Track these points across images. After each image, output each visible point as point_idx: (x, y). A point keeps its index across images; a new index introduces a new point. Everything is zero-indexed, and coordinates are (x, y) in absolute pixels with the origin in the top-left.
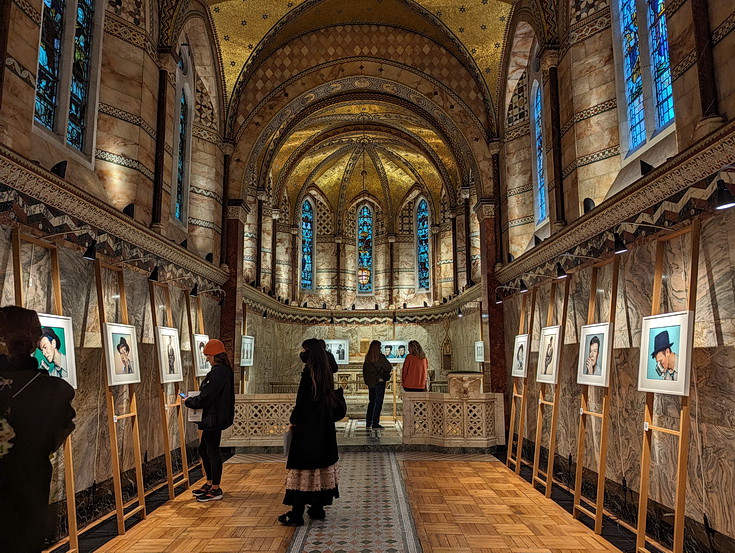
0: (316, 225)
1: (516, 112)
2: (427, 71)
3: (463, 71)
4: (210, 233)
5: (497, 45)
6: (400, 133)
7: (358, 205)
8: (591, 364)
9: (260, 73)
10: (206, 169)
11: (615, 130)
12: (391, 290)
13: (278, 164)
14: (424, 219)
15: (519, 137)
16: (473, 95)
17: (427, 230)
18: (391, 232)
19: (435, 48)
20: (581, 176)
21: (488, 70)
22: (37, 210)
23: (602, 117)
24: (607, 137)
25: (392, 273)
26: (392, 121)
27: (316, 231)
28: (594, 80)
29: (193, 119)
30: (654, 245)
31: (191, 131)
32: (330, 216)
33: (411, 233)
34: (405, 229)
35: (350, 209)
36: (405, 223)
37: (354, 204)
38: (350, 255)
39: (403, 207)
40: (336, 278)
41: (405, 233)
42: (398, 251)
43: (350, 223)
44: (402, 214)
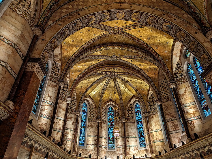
0: (88, 113)
12: (125, 147)
14: (139, 112)
17: (141, 116)
18: (123, 117)
25: (125, 138)
32: (95, 109)
33: (133, 118)
34: (130, 116)
35: (104, 107)
36: (130, 114)
37: (106, 105)
38: (104, 129)
39: (128, 106)
40: (97, 140)
41: (130, 118)
42: (127, 126)
43: (104, 114)
44: (128, 110)
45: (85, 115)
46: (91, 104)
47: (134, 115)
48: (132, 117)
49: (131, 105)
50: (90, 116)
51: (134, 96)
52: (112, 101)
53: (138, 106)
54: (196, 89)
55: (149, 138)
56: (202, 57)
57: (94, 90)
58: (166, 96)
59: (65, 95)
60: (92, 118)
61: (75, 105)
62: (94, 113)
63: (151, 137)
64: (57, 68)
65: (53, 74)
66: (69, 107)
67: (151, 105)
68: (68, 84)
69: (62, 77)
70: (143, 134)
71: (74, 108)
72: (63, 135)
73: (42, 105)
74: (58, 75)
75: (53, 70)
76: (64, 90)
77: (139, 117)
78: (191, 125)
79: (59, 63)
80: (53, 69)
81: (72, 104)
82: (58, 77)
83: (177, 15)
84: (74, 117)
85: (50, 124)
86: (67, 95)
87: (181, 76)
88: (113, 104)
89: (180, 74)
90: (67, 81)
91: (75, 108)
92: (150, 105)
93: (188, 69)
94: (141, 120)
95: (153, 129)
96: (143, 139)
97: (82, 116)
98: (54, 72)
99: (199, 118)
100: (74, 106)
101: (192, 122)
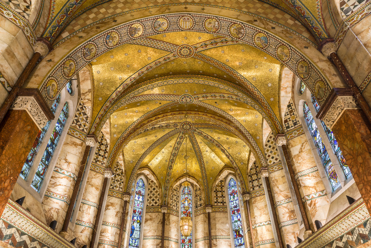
0: (147, 198)
14: (234, 193)
18: (208, 204)
25: (210, 241)
27: (146, 203)
32: (158, 190)
33: (225, 204)
34: (219, 201)
35: (174, 186)
36: (219, 197)
37: (178, 183)
38: (174, 225)
39: (217, 183)
40: (160, 245)
41: (219, 204)
42: (214, 219)
43: (175, 198)
44: (216, 190)
45: (141, 200)
46: (152, 181)
47: (226, 200)
48: (223, 203)
49: (221, 181)
50: (150, 203)
51: (226, 167)
52: (190, 176)
53: (232, 183)
54: (318, 145)
55: (251, 238)
56: (316, 86)
57: (156, 157)
58: (276, 162)
59: (100, 163)
60: (153, 205)
61: (123, 182)
62: (156, 197)
63: (254, 235)
64: (85, 114)
65: (76, 124)
66: (111, 185)
67: (254, 180)
68: (107, 144)
69: (93, 130)
70: (241, 232)
71: (119, 187)
72: (94, 234)
73: (52, 177)
74: (85, 126)
75: (76, 118)
76: (100, 153)
77: (234, 202)
78: (312, 207)
79: (89, 106)
80: (76, 116)
81: (117, 180)
82: (85, 130)
83: (276, 20)
84: (119, 203)
85: (66, 210)
86: (104, 163)
87: (295, 124)
88: (191, 180)
89: (293, 121)
90: (106, 140)
91: (121, 188)
92: (252, 179)
93: (305, 113)
94: (238, 208)
95: (257, 222)
96: (241, 241)
97: (136, 202)
98: (77, 121)
99: (324, 193)
100: (120, 184)
101: (312, 202)
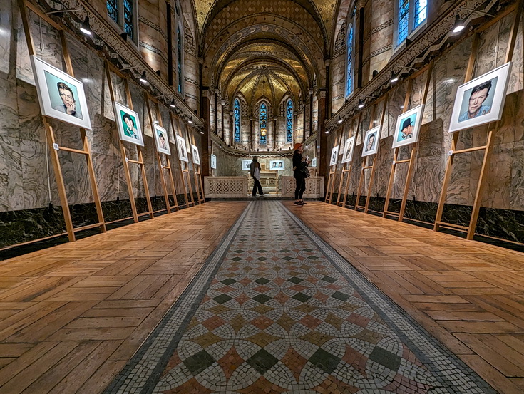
0: (241, 111)
1: (339, 42)
2: (297, 22)
3: (314, 22)
4: (195, 101)
5: (332, 6)
6: (281, 63)
7: (260, 103)
8: (369, 146)
9: (215, 20)
10: (191, 69)
11: (391, 36)
12: (275, 142)
13: (223, 78)
14: (290, 109)
15: (340, 55)
16: (318, 35)
17: (291, 114)
18: (275, 115)
19: (301, 9)
20: (371, 62)
21: (327, 21)
22: (116, 57)
23: (386, 30)
24: (387, 40)
25: (275, 135)
26: (277, 56)
27: (241, 115)
28: (384, 9)
29: (183, 42)
30: (407, 83)
31: (183, 48)
32: (247, 107)
35: (256, 104)
36: (281, 112)
37: (258, 102)
38: (256, 126)
39: (281, 103)
40: (250, 137)
41: (281, 116)
42: (278, 124)
43: (257, 111)
44: (280, 107)
45: (238, 113)
46: (243, 101)
47: (286, 113)
48: (284, 115)
49: (284, 102)
51: (287, 93)
53: (290, 103)
55: (294, 134)
57: (245, 86)
60: (245, 116)
61: (228, 104)
62: (246, 111)
70: (290, 131)
88: (266, 100)
91: (228, 108)
94: (291, 118)
96: (290, 135)
97: (235, 114)
